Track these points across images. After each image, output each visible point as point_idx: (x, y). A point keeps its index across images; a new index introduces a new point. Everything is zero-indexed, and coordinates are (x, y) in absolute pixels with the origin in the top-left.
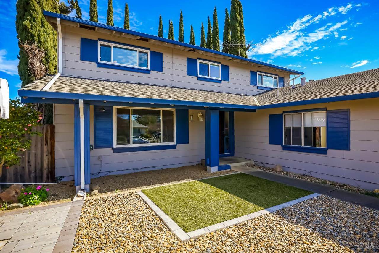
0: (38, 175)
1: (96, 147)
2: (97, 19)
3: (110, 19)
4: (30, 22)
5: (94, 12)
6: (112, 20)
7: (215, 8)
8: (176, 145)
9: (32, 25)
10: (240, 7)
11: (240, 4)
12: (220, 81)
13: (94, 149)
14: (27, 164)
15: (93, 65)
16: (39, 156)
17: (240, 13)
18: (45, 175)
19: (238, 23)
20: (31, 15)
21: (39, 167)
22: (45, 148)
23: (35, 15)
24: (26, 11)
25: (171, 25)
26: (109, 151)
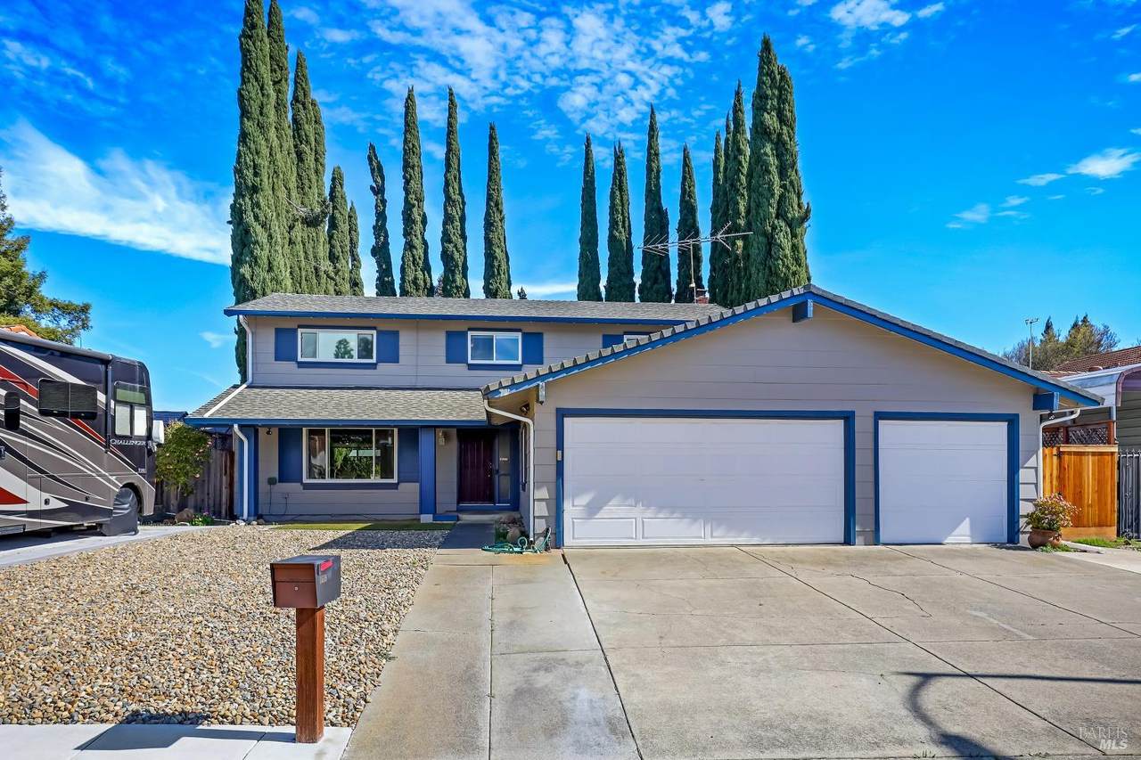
0: (216, 510)
1: (281, 480)
2: (419, 186)
3: (451, 177)
4: (250, 266)
5: (413, 168)
6: (455, 178)
7: (739, 86)
8: (398, 483)
9: (253, 272)
10: (781, 89)
11: (783, 77)
12: (521, 366)
13: (278, 484)
14: (206, 497)
15: (293, 365)
16: (218, 488)
17: (780, 107)
18: (223, 512)
19: (772, 141)
20: (252, 252)
21: (217, 502)
22: (224, 477)
23: (257, 252)
24: (245, 246)
25: (619, 158)
26: (296, 486)
